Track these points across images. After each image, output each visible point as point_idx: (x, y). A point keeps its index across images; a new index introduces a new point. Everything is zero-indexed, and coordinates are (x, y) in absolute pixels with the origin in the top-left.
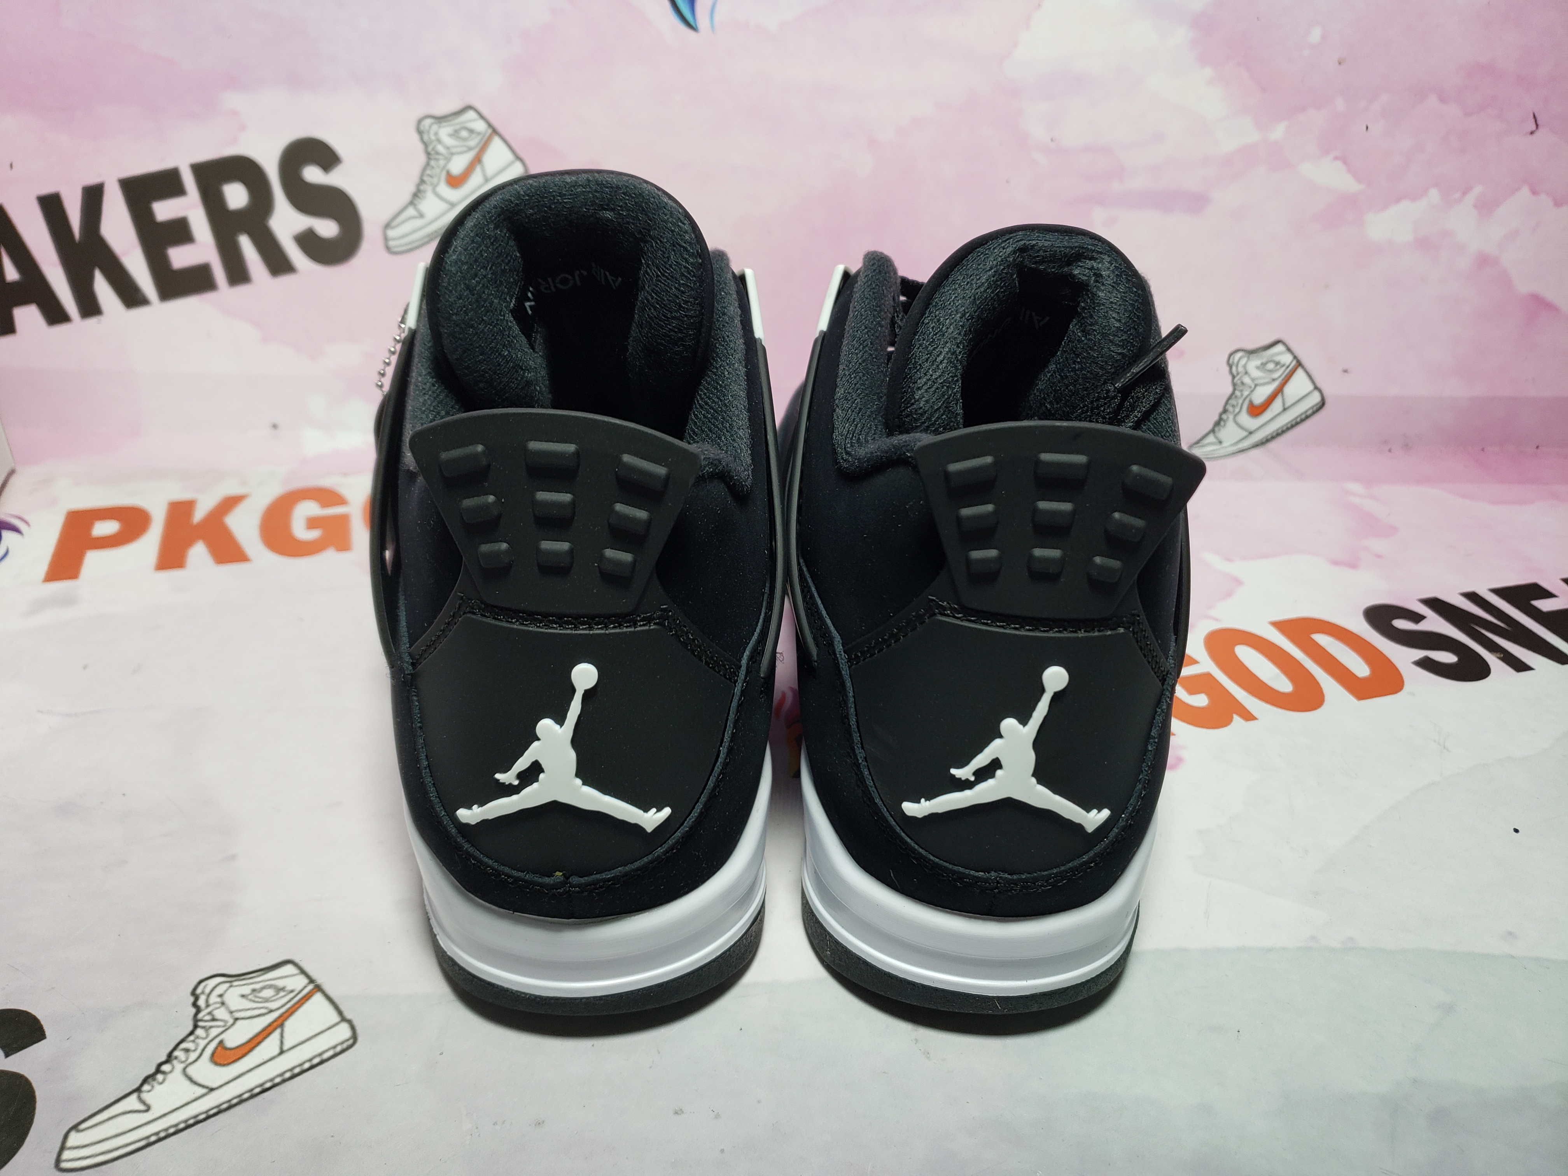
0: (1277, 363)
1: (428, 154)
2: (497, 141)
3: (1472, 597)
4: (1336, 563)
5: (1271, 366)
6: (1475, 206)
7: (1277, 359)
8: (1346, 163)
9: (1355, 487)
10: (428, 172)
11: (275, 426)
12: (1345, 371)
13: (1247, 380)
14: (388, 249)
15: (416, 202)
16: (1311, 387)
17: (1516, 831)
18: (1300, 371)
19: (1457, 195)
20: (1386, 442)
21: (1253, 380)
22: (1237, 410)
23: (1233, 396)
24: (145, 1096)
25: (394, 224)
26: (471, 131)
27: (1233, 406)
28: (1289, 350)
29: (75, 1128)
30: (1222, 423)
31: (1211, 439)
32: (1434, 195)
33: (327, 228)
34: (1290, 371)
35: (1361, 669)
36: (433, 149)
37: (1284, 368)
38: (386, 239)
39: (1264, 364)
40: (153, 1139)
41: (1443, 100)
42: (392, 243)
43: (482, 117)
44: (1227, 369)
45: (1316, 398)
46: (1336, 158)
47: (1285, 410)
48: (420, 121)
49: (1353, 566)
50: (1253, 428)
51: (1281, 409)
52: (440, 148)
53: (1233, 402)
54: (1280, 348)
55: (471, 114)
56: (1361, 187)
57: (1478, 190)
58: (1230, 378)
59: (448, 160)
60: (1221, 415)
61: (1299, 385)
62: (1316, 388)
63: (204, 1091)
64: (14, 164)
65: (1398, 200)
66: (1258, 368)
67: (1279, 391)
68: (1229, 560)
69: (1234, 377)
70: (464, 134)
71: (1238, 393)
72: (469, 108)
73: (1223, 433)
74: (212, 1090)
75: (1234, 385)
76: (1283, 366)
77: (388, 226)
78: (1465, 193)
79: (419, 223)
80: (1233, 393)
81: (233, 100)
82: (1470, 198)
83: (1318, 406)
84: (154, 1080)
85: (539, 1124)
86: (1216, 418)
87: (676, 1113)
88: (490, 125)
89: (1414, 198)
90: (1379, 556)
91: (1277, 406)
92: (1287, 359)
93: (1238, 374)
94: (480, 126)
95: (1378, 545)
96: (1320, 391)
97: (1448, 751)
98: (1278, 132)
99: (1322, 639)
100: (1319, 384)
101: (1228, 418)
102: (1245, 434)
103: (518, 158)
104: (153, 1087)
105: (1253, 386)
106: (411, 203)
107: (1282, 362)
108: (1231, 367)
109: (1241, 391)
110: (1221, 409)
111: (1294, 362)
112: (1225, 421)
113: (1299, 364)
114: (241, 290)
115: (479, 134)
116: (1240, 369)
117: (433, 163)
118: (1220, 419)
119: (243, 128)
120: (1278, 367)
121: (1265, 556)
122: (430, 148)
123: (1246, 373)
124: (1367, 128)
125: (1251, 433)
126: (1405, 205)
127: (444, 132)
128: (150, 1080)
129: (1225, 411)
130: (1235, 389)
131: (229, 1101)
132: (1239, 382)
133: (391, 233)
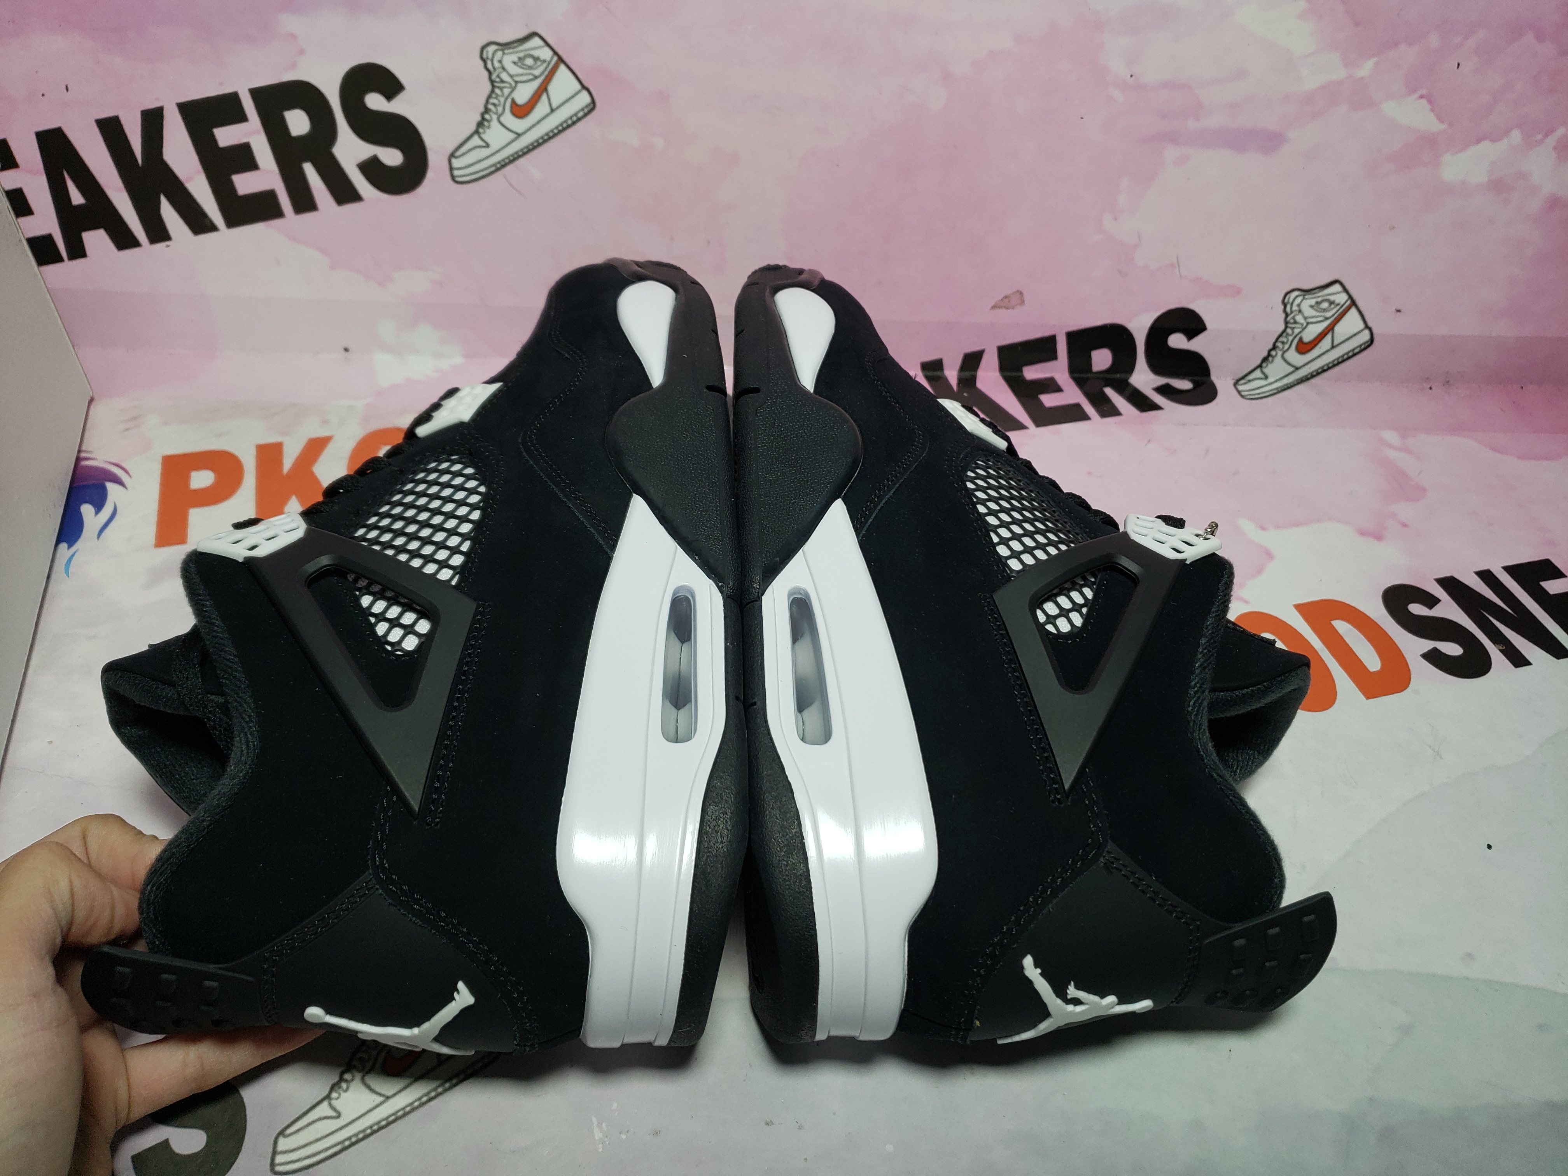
0: (1331, 303)
1: (492, 82)
2: (562, 67)
3: (1486, 576)
4: (1363, 533)
5: (1325, 305)
6: (1555, 148)
7: (1332, 298)
8: (1430, 102)
9: (1391, 436)
10: (491, 101)
11: (346, 350)
12: (1399, 311)
13: (1299, 318)
14: (453, 177)
15: (481, 130)
16: (1361, 325)
17: (1489, 847)
18: (1353, 310)
19: (1540, 137)
20: (1427, 379)
21: (1305, 318)
22: (1286, 347)
23: (1284, 334)
24: (334, 1102)
25: (458, 154)
26: (536, 59)
27: (1283, 343)
28: (1345, 290)
29: (282, 1133)
30: (1270, 359)
31: (1258, 373)
32: (1516, 135)
33: (392, 157)
34: (1344, 310)
35: (1372, 662)
36: (498, 76)
37: (1338, 307)
38: (451, 169)
39: (1318, 303)
40: (347, 1143)
41: (1540, 38)
42: (456, 173)
43: (547, 44)
44: (1282, 307)
45: (1366, 336)
46: (1421, 97)
47: (1333, 347)
48: (483, 48)
49: (1379, 537)
50: (1298, 365)
51: (1329, 346)
52: (505, 76)
53: (1283, 339)
54: (1337, 288)
55: (536, 41)
56: (1443, 127)
57: (1561, 131)
58: (1284, 316)
59: (513, 89)
60: (1270, 351)
61: (1351, 323)
62: (1367, 327)
63: (381, 1099)
64: (69, 87)
65: (1479, 141)
66: (1312, 307)
67: (1330, 329)
68: (1263, 528)
69: (1287, 315)
70: (529, 62)
71: (1289, 331)
72: (534, 34)
73: (1269, 369)
74: (388, 1098)
75: (1286, 323)
76: (1338, 305)
77: (452, 155)
78: (1546, 135)
79: (486, 152)
80: (1284, 331)
81: (290, 23)
82: (1551, 141)
83: (1366, 345)
84: (340, 1087)
85: (656, 1133)
86: (1265, 354)
87: (767, 1124)
88: (555, 53)
89: (1494, 140)
90: (1405, 525)
91: (1326, 343)
92: (1342, 298)
93: (1292, 312)
94: (546, 54)
95: (1405, 511)
96: (1370, 329)
97: (1441, 758)
98: (1366, 69)
99: (1342, 626)
100: (1370, 324)
101: (1276, 354)
102: (1291, 369)
103: (584, 87)
104: (340, 1094)
105: (1305, 324)
106: (477, 132)
107: (1337, 301)
108: (1285, 305)
109: (1293, 329)
110: (1270, 346)
111: (1349, 302)
112: (1273, 357)
113: (1354, 303)
114: (307, 217)
115: (544, 61)
116: (1295, 308)
117: (497, 91)
118: (1269, 355)
119: (302, 52)
120: (1333, 306)
121: (1297, 524)
122: (494, 77)
123: (1300, 311)
124: (1459, 65)
125: (1297, 369)
126: (1485, 145)
127: (509, 59)
128: (336, 1088)
129: (1274, 347)
130: (1286, 327)
131: (403, 1109)
132: (1292, 321)
133: (456, 163)
